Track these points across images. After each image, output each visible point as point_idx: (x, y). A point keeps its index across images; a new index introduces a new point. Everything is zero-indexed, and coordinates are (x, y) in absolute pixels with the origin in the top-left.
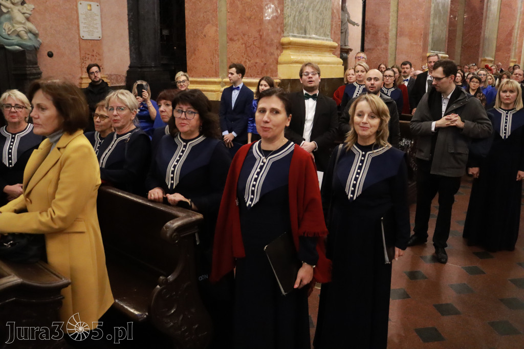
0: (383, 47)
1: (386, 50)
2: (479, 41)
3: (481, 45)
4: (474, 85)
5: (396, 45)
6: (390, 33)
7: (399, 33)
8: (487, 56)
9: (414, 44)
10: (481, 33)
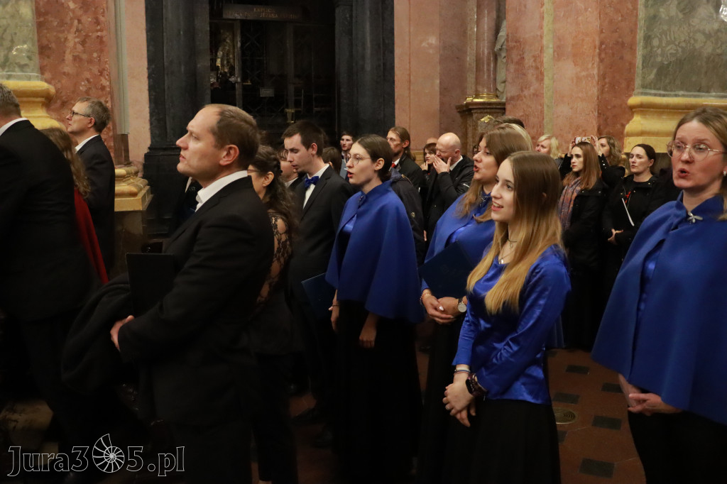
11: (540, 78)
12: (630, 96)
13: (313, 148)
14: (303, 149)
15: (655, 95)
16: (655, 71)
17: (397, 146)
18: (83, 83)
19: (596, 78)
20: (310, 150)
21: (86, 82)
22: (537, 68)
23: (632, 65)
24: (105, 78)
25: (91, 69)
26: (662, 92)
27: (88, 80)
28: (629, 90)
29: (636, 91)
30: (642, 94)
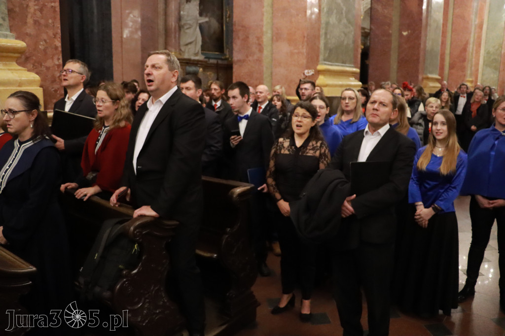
0: (255, 57)
1: (259, 61)
2: (419, 54)
3: (421, 59)
4: (301, 122)
5: (272, 54)
6: (264, 37)
7: (277, 37)
8: (431, 73)
9: (296, 51)
10: (420, 44)
11: (261, 50)
12: (317, 65)
13: (245, 98)
14: (240, 97)
15: (329, 65)
16: (328, 52)
17: (218, 93)
18: (41, 43)
19: (305, 54)
20: (244, 98)
21: (44, 42)
22: (260, 45)
23: (319, 48)
24: (58, 40)
25: (47, 33)
26: (330, 63)
27: (45, 41)
28: (317, 62)
29: (320, 62)
30: (322, 64)
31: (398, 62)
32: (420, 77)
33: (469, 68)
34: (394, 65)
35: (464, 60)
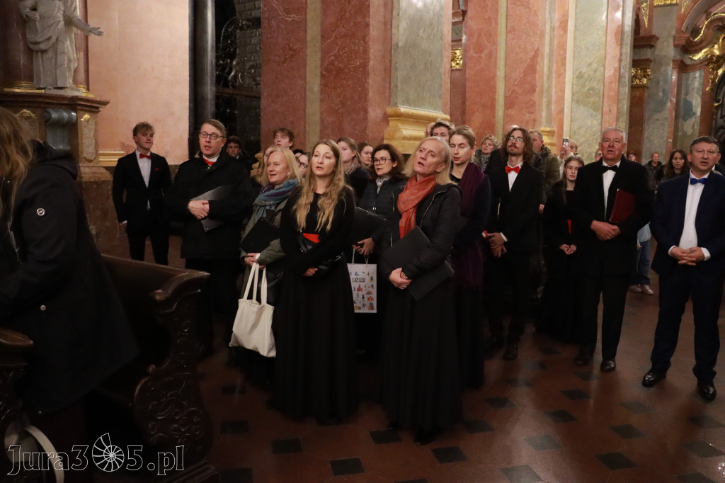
2: (366, 51)
8: (418, 102)
31: (322, 76)
32: (374, 113)
33: (544, 107)
34: (314, 83)
35: (533, 90)
